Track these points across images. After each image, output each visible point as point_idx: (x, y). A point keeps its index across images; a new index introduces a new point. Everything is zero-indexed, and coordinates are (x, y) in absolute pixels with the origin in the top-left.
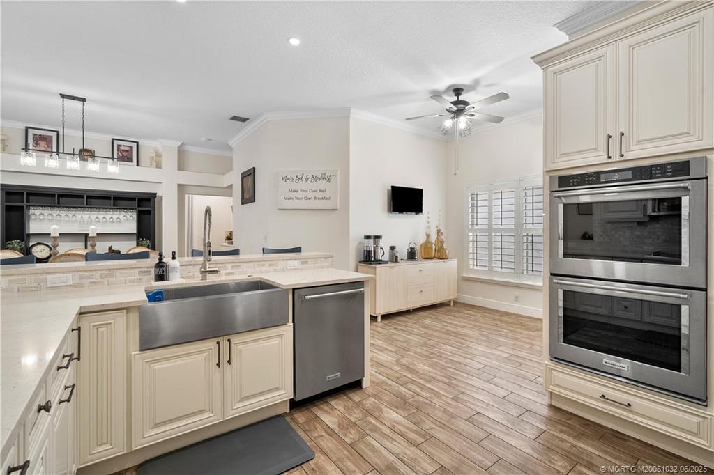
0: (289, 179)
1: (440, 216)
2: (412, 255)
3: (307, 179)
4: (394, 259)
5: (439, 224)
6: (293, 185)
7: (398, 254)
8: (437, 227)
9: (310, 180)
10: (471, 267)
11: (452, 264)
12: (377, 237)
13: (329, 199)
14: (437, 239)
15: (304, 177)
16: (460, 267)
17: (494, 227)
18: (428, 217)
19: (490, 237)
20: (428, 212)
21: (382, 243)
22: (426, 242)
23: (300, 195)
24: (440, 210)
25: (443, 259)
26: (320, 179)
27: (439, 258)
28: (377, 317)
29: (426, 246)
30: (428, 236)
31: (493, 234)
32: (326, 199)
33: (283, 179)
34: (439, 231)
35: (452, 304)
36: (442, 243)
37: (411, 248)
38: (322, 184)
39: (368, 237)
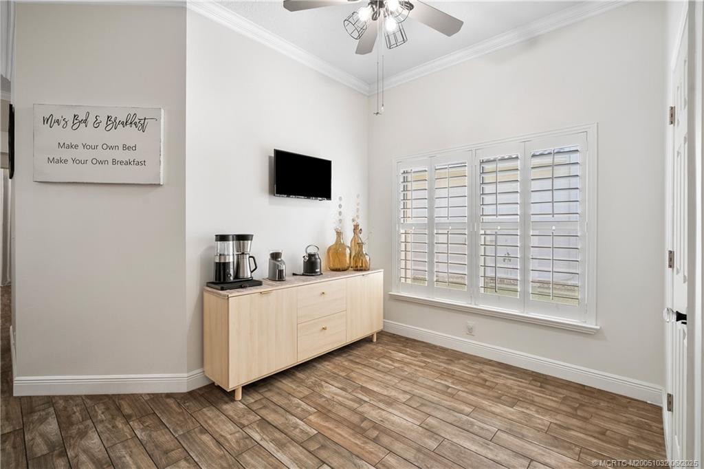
0: (58, 121)
1: (358, 204)
2: (311, 267)
3: (97, 124)
4: (278, 276)
5: (357, 216)
6: (68, 135)
7: (283, 267)
8: (353, 220)
9: (103, 125)
10: (403, 280)
11: (376, 278)
12: (242, 238)
13: (143, 163)
14: (354, 239)
15: (91, 120)
16: (387, 282)
17: (437, 220)
18: (340, 206)
19: (431, 235)
20: (340, 199)
21: (250, 247)
22: (336, 244)
23: (81, 154)
24: (358, 196)
25: (361, 270)
26: (124, 124)
27: (357, 269)
28: (234, 391)
29: (336, 250)
30: (339, 234)
31: (435, 232)
32: (138, 164)
33: (45, 120)
34: (356, 227)
35: (375, 340)
36: (360, 245)
37: (311, 256)
38: (128, 135)
39: (223, 238)
